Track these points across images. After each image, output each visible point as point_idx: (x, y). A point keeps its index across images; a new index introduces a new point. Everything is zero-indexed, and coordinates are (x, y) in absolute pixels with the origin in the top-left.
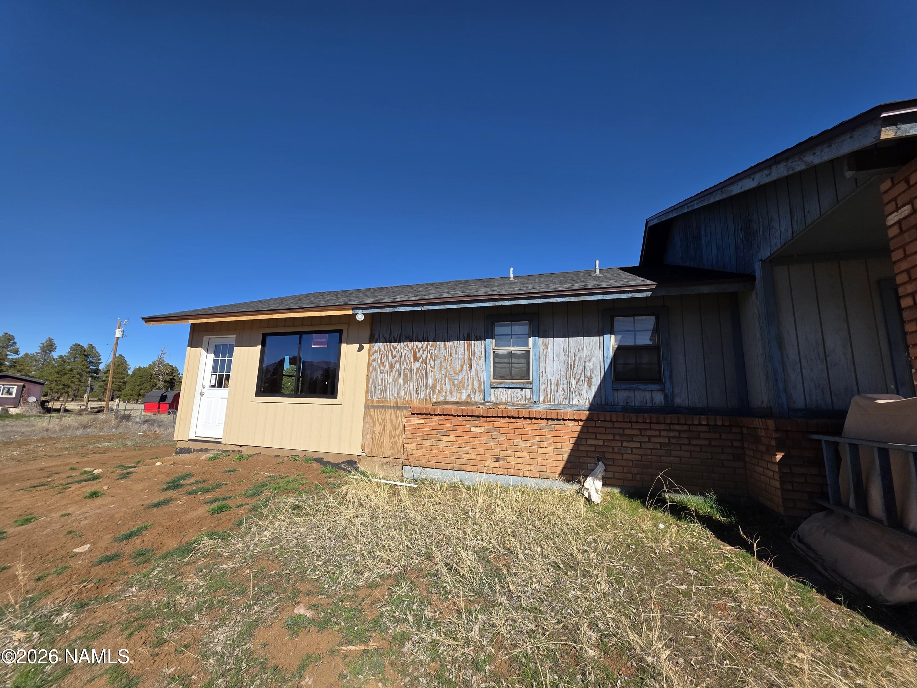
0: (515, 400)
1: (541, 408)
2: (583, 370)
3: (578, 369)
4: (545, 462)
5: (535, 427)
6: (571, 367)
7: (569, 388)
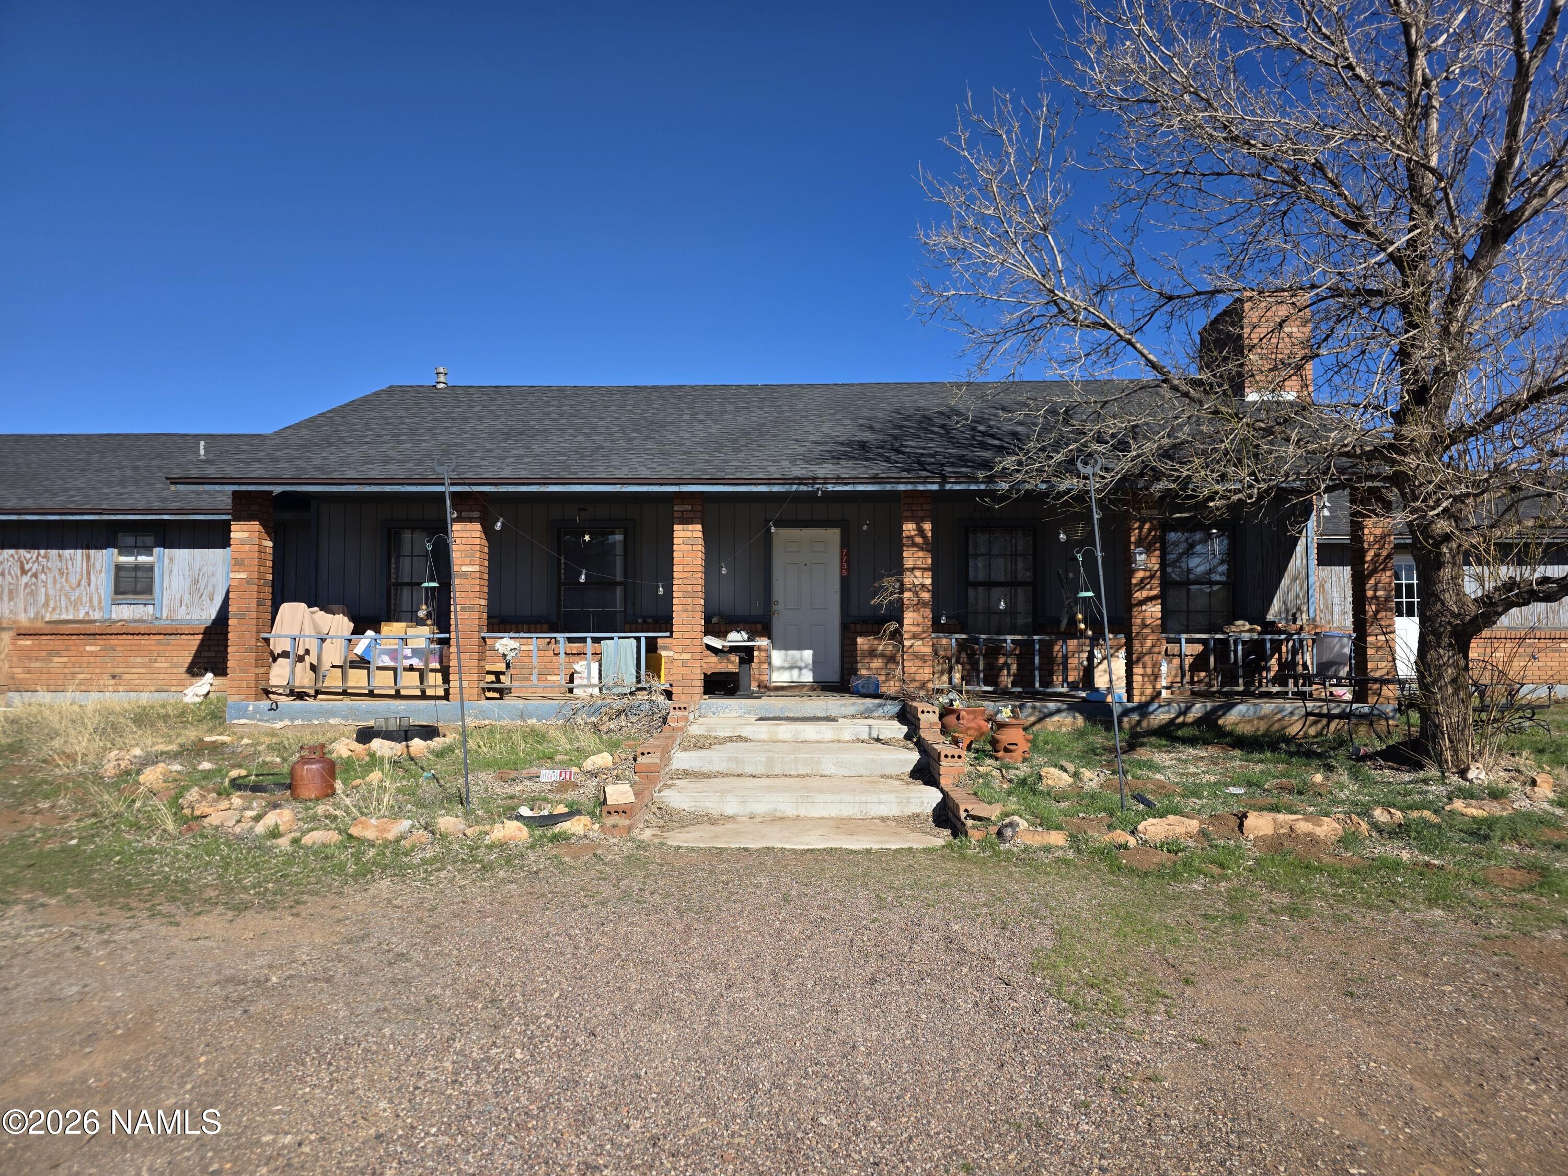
0: (137, 617)
1: (163, 623)
2: (206, 586)
3: (202, 585)
4: (161, 676)
5: (153, 643)
6: (196, 582)
7: (192, 603)
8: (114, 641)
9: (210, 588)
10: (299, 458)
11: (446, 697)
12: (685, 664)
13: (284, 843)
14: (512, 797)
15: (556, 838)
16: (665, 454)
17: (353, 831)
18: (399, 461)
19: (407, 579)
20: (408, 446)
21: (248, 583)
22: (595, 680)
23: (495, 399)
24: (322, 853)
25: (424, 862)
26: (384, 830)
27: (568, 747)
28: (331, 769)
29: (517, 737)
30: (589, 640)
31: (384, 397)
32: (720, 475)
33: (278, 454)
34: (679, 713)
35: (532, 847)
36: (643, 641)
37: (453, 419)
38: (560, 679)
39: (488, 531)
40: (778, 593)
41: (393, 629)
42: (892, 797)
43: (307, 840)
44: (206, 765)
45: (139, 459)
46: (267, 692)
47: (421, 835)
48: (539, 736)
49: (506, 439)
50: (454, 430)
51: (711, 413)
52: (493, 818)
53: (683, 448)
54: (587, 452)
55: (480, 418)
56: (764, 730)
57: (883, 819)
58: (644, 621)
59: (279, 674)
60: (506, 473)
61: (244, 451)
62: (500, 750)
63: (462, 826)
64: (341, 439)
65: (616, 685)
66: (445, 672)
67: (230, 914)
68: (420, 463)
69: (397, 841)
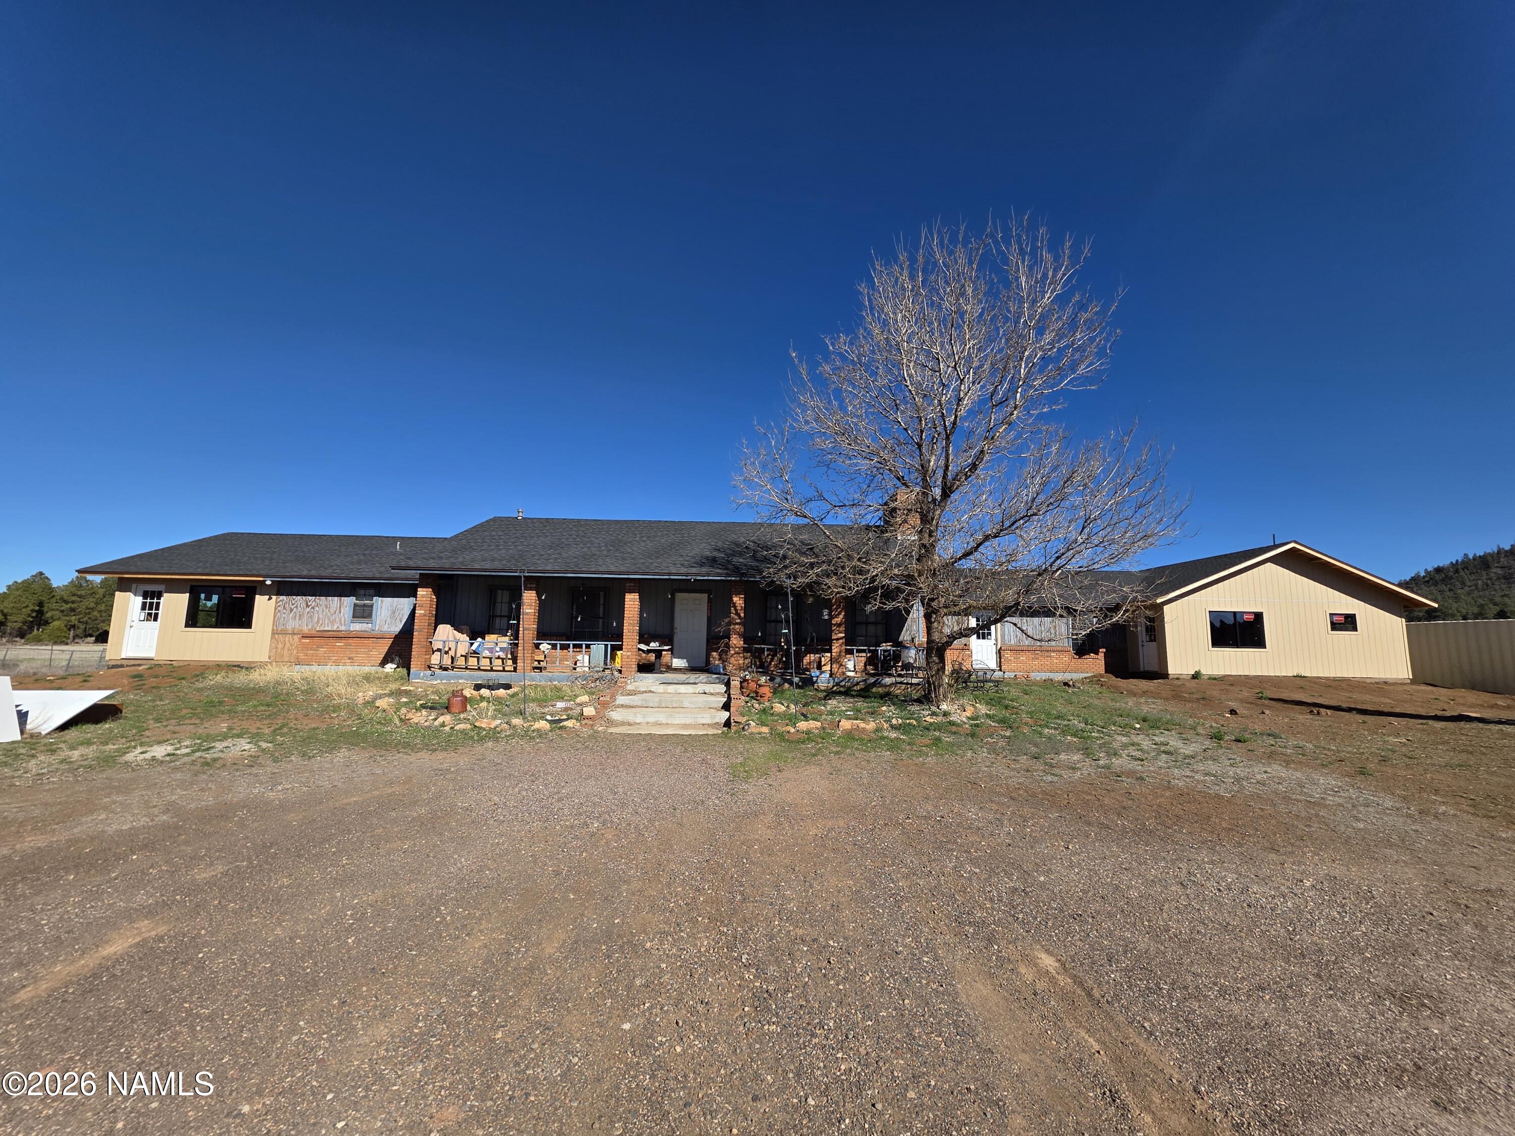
0: (363, 629)
1: (375, 632)
2: (397, 614)
4: (373, 658)
5: (370, 642)
6: (394, 612)
7: (391, 623)
8: (351, 641)
9: (401, 616)
10: (452, 557)
11: (515, 670)
12: (628, 657)
13: (447, 728)
14: (544, 713)
15: (561, 728)
16: (624, 559)
17: (477, 724)
18: (499, 560)
19: (498, 614)
20: (504, 551)
21: (424, 615)
22: (587, 664)
23: (546, 526)
24: (463, 731)
25: (506, 736)
26: (490, 724)
27: (570, 694)
28: (465, 700)
29: (548, 690)
30: (584, 646)
31: (491, 523)
32: (647, 570)
33: (442, 555)
34: (623, 680)
35: (551, 731)
36: (609, 646)
37: (525, 537)
38: (569, 663)
39: (539, 595)
40: (677, 624)
41: (491, 638)
42: (708, 715)
43: (457, 728)
44: (404, 700)
45: (366, 550)
46: (429, 667)
47: (506, 726)
48: (558, 689)
49: (550, 549)
50: (525, 543)
51: (650, 537)
52: (534, 720)
53: (633, 556)
54: (588, 557)
55: (539, 537)
56: (661, 688)
57: (703, 725)
58: (612, 636)
59: (435, 659)
60: (549, 568)
61: (426, 553)
62: (540, 694)
63: (522, 723)
64: (471, 547)
65: (595, 667)
66: (515, 660)
67: (430, 752)
68: (509, 561)
69: (495, 728)
